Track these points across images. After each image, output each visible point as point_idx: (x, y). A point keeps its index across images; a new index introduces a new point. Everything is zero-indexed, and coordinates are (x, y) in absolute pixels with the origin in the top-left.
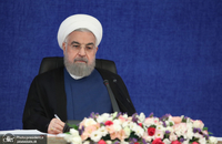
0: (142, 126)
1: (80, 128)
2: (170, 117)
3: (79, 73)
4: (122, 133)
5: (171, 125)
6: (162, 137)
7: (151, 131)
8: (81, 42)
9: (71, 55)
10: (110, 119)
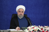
0: (40, 28)
1: (28, 29)
2: (45, 26)
3: (20, 17)
4: (36, 30)
5: (46, 28)
6: (44, 30)
7: (42, 29)
8: (21, 11)
9: (19, 14)
10: (34, 27)
